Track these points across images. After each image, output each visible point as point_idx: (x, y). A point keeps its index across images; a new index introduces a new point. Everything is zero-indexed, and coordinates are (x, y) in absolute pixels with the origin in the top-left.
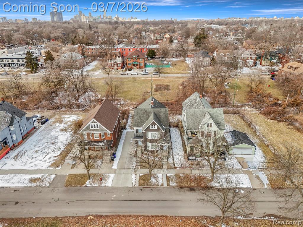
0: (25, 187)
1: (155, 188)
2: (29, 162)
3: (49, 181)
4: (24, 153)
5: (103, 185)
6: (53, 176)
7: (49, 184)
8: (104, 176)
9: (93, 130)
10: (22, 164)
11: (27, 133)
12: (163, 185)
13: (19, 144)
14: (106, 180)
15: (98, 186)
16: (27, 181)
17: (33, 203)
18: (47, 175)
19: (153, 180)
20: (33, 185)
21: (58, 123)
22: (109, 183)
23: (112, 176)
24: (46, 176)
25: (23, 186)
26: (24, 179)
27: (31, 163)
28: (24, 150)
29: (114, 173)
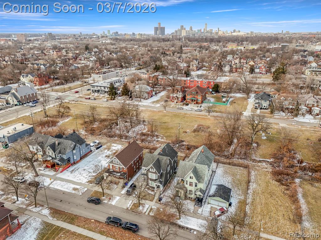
0: (69, 192)
1: (139, 213)
2: (77, 176)
3: (82, 192)
4: (78, 169)
5: (110, 203)
6: (86, 189)
7: (81, 194)
8: (113, 197)
9: (115, 164)
10: (73, 177)
11: (85, 155)
12: (145, 213)
13: (78, 162)
14: (113, 200)
15: (107, 203)
16: (71, 189)
17: (69, 203)
18: (83, 187)
19: (141, 208)
20: (74, 192)
21: (107, 150)
22: (114, 203)
23: (118, 198)
24: (81, 188)
25: (68, 191)
26: (71, 187)
27: (78, 177)
28: (78, 167)
29: (120, 197)
